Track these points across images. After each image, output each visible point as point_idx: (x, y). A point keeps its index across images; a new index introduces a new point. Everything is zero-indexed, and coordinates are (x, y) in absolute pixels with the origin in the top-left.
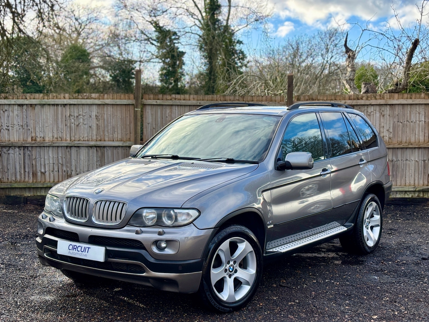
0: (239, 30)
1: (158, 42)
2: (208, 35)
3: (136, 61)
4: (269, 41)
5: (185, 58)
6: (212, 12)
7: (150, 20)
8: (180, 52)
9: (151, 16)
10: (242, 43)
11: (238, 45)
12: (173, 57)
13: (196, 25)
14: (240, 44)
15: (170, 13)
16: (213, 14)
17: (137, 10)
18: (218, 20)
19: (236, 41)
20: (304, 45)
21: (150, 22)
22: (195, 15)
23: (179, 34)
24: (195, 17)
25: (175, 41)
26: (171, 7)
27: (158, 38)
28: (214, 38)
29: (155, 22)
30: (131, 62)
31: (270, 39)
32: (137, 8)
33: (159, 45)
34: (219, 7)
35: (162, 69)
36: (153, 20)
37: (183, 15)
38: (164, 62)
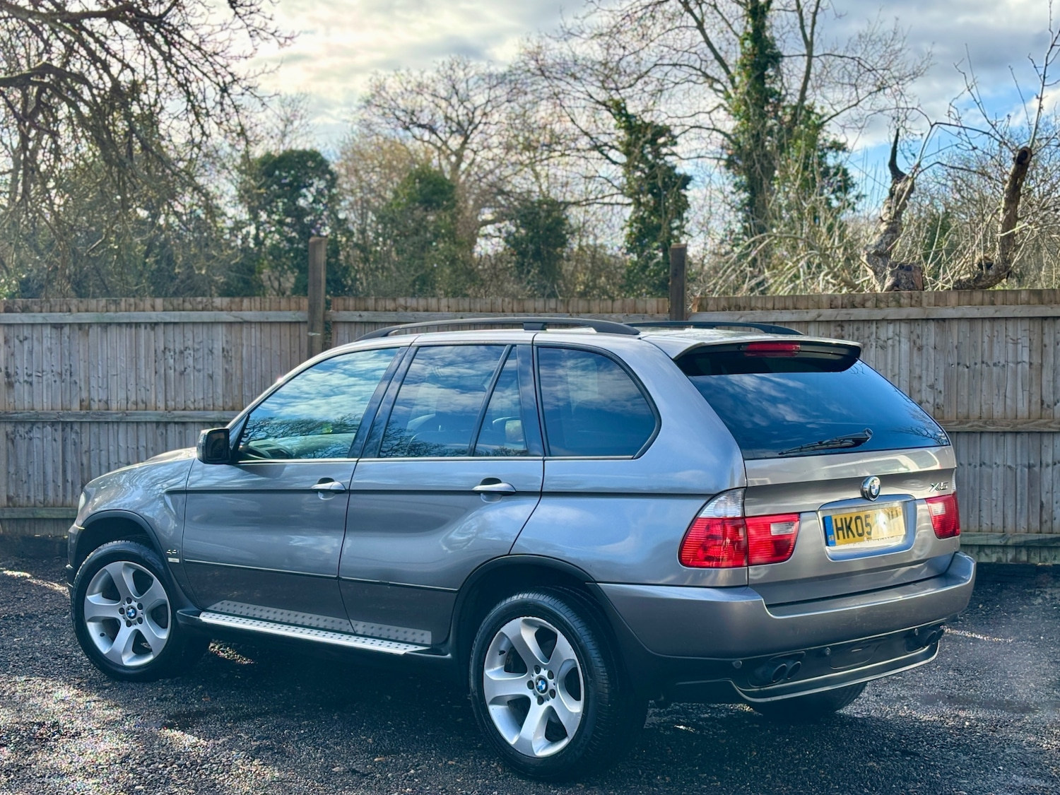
0: (838, 114)
1: (622, 153)
2: (745, 132)
5: (693, 193)
6: (759, 73)
7: (605, 98)
8: (678, 176)
9: (606, 89)
10: (844, 150)
11: (832, 153)
13: (720, 105)
14: (837, 151)
16: (761, 78)
17: (572, 75)
18: (774, 93)
19: (827, 144)
21: (604, 104)
22: (718, 81)
23: (675, 131)
24: (719, 87)
25: (664, 150)
26: (656, 65)
27: (623, 143)
29: (617, 104)
32: (574, 70)
33: (623, 159)
34: (777, 58)
35: (634, 220)
36: (611, 100)
37: (691, 84)
38: (638, 204)
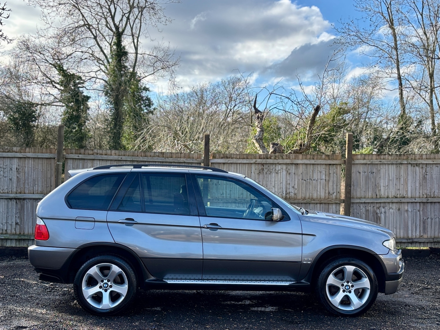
0: (146, 77)
1: (61, 85)
2: (114, 81)
3: (38, 104)
4: (176, 90)
5: (90, 103)
6: (119, 58)
7: (53, 63)
8: (84, 96)
9: (54, 59)
10: (149, 90)
11: (144, 92)
12: (77, 101)
13: (101, 69)
14: (146, 91)
15: (75, 57)
16: (120, 61)
17: (39, 52)
18: (125, 67)
19: (142, 88)
20: (208, 93)
21: (54, 65)
22: (101, 60)
23: (83, 78)
24: (101, 62)
25: (79, 86)
26: (76, 51)
27: (62, 82)
28: (120, 85)
29: (59, 66)
30: (32, 105)
31: (177, 88)
32: (40, 50)
33: (62, 88)
34: (126, 54)
35: (66, 113)
36: (57, 63)
37: (88, 60)
38: (67, 106)
